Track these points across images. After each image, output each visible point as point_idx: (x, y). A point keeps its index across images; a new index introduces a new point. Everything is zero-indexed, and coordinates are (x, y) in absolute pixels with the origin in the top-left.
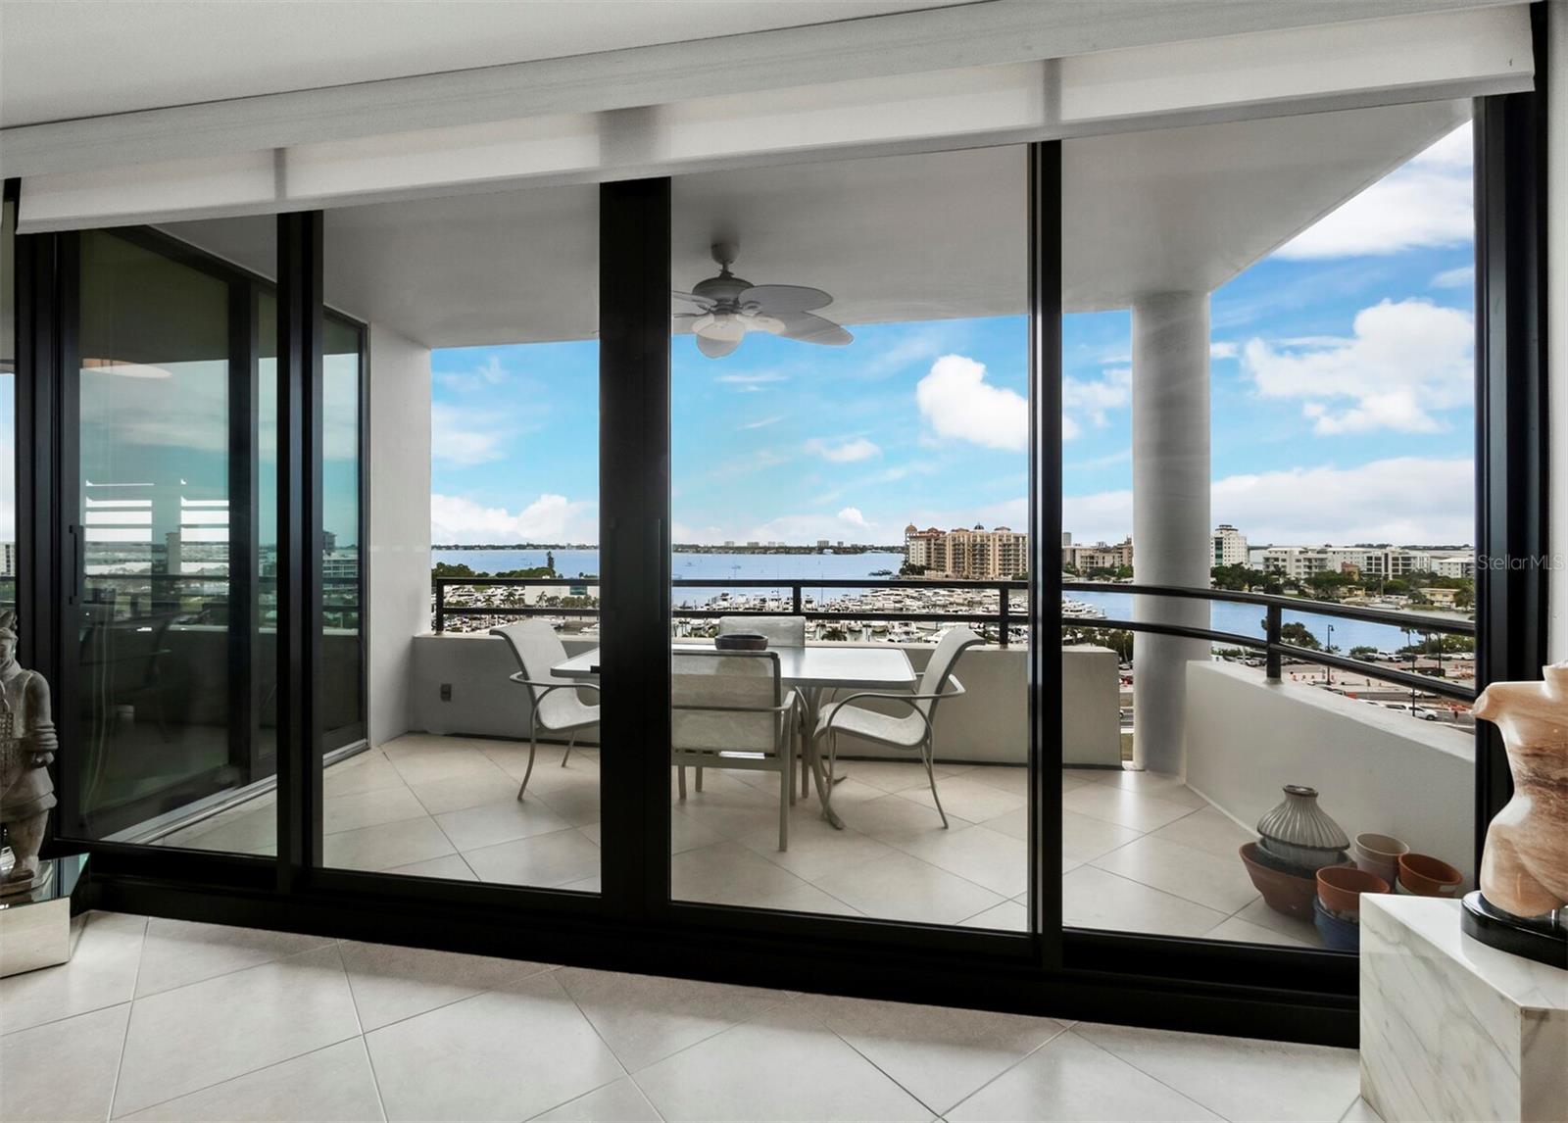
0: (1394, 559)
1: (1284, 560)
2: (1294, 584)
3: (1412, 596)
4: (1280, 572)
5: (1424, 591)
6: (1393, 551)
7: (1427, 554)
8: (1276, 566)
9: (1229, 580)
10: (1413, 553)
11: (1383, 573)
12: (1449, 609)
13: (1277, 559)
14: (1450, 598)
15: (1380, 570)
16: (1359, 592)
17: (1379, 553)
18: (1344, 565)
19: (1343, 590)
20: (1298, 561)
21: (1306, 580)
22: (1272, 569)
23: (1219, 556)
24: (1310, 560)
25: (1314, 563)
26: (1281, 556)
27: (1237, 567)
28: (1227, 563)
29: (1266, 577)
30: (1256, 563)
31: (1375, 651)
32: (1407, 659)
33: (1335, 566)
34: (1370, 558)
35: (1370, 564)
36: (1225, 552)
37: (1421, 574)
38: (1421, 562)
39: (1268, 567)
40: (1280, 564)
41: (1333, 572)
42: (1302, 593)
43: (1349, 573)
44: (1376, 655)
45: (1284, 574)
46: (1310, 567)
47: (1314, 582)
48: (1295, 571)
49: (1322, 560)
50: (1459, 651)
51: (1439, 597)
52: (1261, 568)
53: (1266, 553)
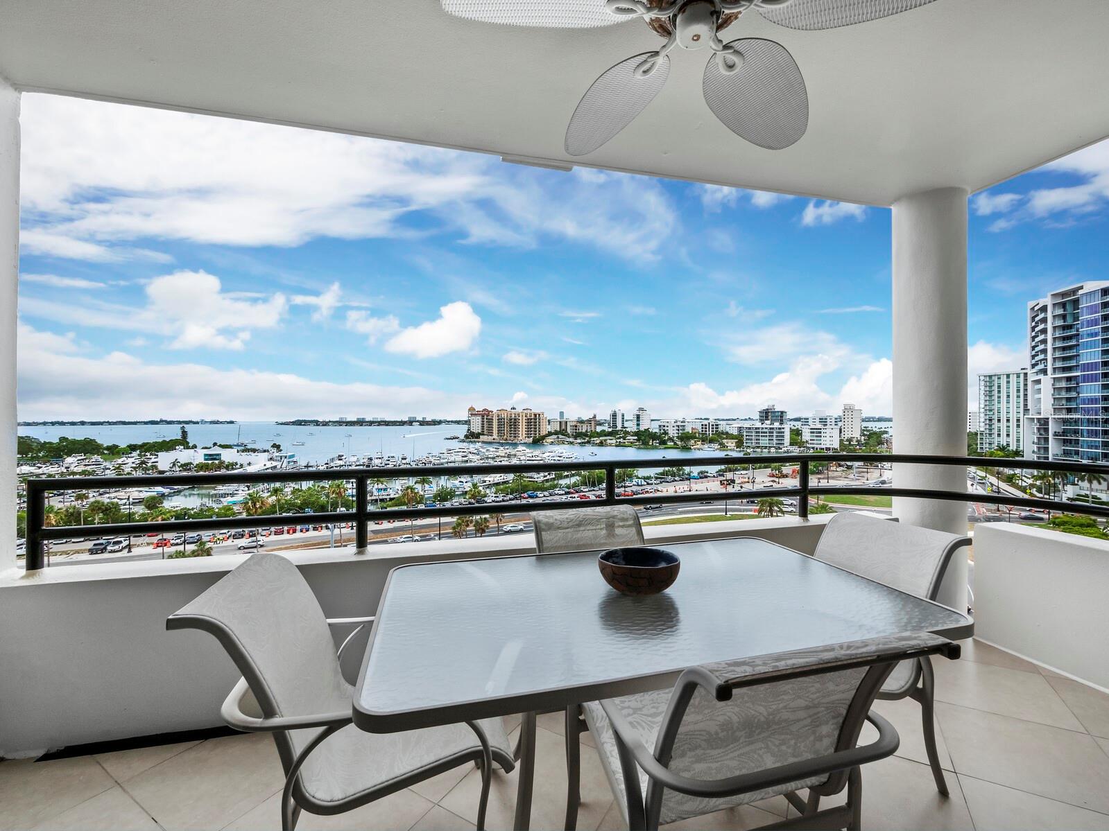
0: (713, 425)
1: (667, 427)
2: (671, 439)
3: (720, 444)
4: (666, 433)
5: (725, 441)
6: (712, 421)
7: (724, 423)
8: (664, 430)
9: (643, 438)
10: (719, 423)
11: (708, 433)
12: (734, 450)
13: (664, 426)
14: (734, 444)
15: (706, 431)
16: (699, 443)
17: (706, 422)
18: (693, 429)
19: (693, 441)
20: (673, 427)
21: (678, 437)
22: (662, 431)
23: (638, 425)
24: (678, 426)
25: (680, 428)
26: (666, 424)
27: (647, 430)
28: (642, 428)
29: (660, 436)
30: (654, 428)
31: (707, 473)
32: (720, 475)
33: (689, 429)
34: (702, 425)
35: (702, 428)
36: (641, 422)
37: (723, 433)
38: (723, 427)
39: (660, 430)
40: (666, 428)
41: (688, 432)
42: (675, 444)
43: (695, 433)
44: (708, 475)
45: (668, 434)
46: (678, 430)
47: (681, 438)
48: (672, 432)
49: (684, 426)
50: (739, 470)
51: (730, 444)
52: (657, 431)
53: (659, 423)
